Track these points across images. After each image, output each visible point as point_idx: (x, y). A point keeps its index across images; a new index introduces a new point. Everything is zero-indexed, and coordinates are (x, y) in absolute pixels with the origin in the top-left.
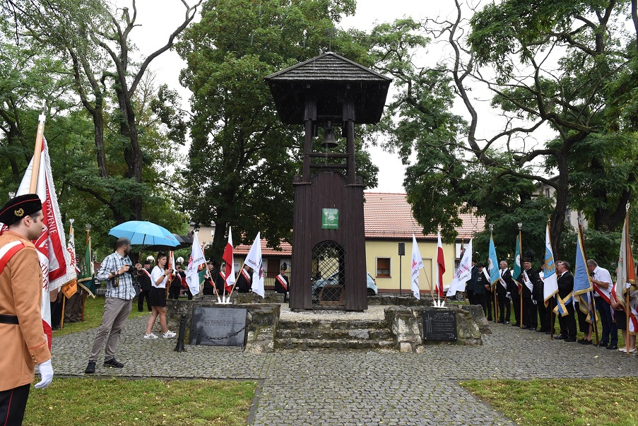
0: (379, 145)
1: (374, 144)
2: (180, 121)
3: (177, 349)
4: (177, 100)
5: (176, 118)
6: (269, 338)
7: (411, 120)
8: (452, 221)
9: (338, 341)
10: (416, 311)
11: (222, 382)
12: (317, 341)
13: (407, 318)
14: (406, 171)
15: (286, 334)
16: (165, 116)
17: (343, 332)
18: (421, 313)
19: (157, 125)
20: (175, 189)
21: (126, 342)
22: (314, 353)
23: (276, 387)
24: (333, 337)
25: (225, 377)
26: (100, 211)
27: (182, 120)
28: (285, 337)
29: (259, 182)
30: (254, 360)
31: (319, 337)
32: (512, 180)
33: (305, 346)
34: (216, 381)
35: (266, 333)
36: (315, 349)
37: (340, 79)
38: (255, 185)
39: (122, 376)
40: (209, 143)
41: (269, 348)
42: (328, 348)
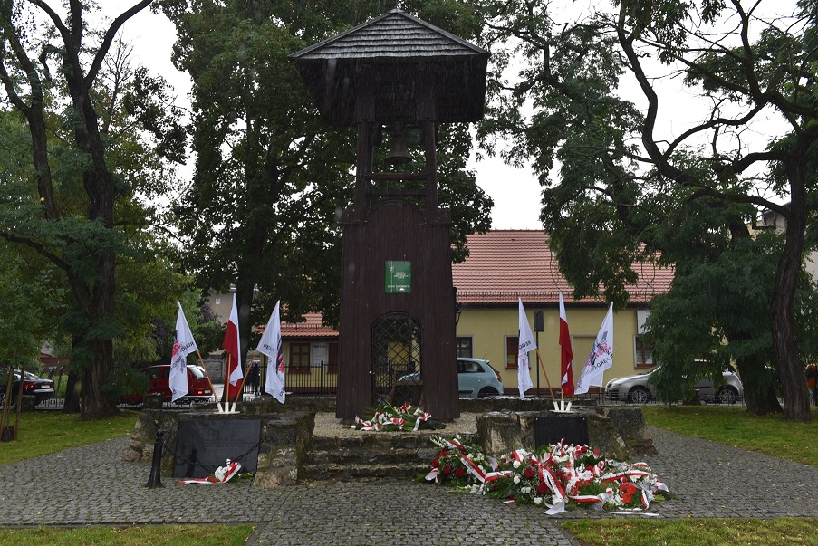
0: (498, 154)
1: (490, 152)
2: (175, 125)
3: (149, 485)
4: (166, 91)
5: (167, 121)
6: (291, 464)
7: (551, 112)
8: (621, 275)
9: (399, 466)
10: (524, 417)
11: (204, 527)
12: (368, 467)
13: (505, 428)
14: (543, 197)
15: (321, 457)
16: (150, 119)
17: (410, 452)
18: (532, 422)
19: (139, 131)
20: (172, 235)
21: (75, 477)
22: (359, 485)
23: (282, 532)
24: (393, 460)
25: (210, 521)
26: (42, 274)
27: (178, 123)
28: (318, 463)
29: (306, 219)
30: (263, 496)
31: (371, 460)
32: (713, 205)
33: (347, 474)
34: (194, 526)
35: (286, 456)
36: (362, 480)
37: (407, 55)
38: (301, 225)
39: (54, 524)
40: (224, 159)
41: (290, 478)
42: (383, 477)
